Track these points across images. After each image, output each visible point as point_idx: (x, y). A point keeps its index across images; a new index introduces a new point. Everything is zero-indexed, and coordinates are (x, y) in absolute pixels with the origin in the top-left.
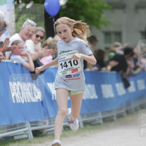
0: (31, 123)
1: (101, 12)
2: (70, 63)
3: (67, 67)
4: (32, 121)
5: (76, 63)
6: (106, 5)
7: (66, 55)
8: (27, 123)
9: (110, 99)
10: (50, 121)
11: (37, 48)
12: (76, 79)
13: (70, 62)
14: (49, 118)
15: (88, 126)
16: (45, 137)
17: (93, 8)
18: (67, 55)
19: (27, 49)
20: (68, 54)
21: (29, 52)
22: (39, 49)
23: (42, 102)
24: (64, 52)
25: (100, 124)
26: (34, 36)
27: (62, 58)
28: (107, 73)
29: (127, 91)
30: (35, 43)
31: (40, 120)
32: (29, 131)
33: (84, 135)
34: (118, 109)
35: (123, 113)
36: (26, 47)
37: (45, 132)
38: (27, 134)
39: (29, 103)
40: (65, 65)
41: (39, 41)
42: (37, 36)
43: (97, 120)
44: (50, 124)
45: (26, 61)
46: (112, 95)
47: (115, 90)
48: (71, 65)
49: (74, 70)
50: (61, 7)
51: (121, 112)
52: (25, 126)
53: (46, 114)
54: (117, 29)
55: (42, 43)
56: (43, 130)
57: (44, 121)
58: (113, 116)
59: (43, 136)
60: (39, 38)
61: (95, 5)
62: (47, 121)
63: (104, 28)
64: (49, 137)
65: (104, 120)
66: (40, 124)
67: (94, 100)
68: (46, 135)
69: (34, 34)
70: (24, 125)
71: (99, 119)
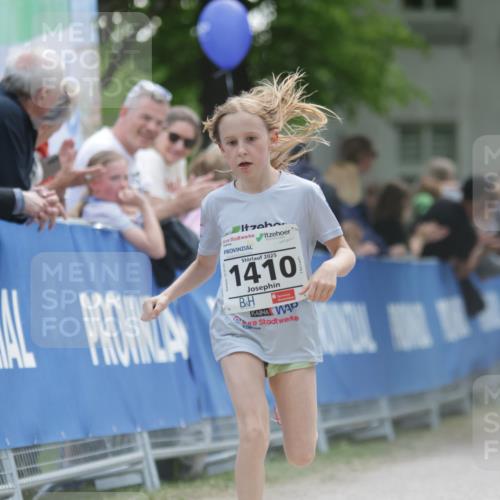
0: (153, 434)
1: (388, 55)
2: (267, 268)
3: (256, 281)
4: (155, 426)
5: (289, 270)
6: (404, 32)
7: (254, 239)
8: (141, 433)
9: (417, 353)
10: (216, 429)
11: (174, 179)
12: (286, 320)
13: (269, 264)
14: (213, 419)
15: (344, 446)
16: (198, 483)
17: (361, 40)
18: (259, 239)
19: (138, 182)
20: (261, 235)
21: (146, 193)
22: (179, 181)
23: (189, 361)
24: (247, 227)
25: (383, 439)
26: (163, 139)
27: (239, 249)
28: (408, 265)
29: (475, 328)
30: (168, 163)
31: (183, 425)
32: (145, 464)
34: (445, 389)
35: (460, 401)
36: (138, 174)
37: (198, 466)
38: (140, 472)
39: (147, 365)
40: (250, 274)
41: (178, 154)
42: (174, 138)
43: (375, 424)
44: (216, 439)
45: (136, 223)
46: (425, 341)
47: (433, 322)
48: (273, 277)
49: (280, 294)
50: (255, 37)
51: (453, 397)
52: (132, 445)
53: (204, 403)
54: (442, 115)
55: (189, 160)
56: (191, 457)
57: (197, 427)
58: (427, 413)
59: (193, 479)
60: (180, 145)
61: (369, 31)
62: (207, 429)
63: (397, 110)
64: (212, 482)
65: (399, 424)
66: (183, 438)
68: (202, 476)
69: (164, 129)
70: (129, 442)
71: (382, 422)
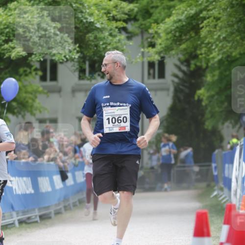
1: (36, 97)
6: (41, 89)
9: (48, 193)
15: (24, 225)
25: (37, 222)
29: (65, 185)
33: (21, 235)
34: (56, 205)
35: (61, 209)
43: (33, 217)
46: (50, 189)
47: (52, 183)
51: (58, 208)
54: (53, 116)
58: (50, 213)
61: (30, 89)
63: (39, 115)
65: (41, 217)
67: (31, 194)
71: (36, 216)
